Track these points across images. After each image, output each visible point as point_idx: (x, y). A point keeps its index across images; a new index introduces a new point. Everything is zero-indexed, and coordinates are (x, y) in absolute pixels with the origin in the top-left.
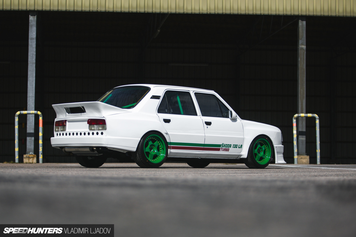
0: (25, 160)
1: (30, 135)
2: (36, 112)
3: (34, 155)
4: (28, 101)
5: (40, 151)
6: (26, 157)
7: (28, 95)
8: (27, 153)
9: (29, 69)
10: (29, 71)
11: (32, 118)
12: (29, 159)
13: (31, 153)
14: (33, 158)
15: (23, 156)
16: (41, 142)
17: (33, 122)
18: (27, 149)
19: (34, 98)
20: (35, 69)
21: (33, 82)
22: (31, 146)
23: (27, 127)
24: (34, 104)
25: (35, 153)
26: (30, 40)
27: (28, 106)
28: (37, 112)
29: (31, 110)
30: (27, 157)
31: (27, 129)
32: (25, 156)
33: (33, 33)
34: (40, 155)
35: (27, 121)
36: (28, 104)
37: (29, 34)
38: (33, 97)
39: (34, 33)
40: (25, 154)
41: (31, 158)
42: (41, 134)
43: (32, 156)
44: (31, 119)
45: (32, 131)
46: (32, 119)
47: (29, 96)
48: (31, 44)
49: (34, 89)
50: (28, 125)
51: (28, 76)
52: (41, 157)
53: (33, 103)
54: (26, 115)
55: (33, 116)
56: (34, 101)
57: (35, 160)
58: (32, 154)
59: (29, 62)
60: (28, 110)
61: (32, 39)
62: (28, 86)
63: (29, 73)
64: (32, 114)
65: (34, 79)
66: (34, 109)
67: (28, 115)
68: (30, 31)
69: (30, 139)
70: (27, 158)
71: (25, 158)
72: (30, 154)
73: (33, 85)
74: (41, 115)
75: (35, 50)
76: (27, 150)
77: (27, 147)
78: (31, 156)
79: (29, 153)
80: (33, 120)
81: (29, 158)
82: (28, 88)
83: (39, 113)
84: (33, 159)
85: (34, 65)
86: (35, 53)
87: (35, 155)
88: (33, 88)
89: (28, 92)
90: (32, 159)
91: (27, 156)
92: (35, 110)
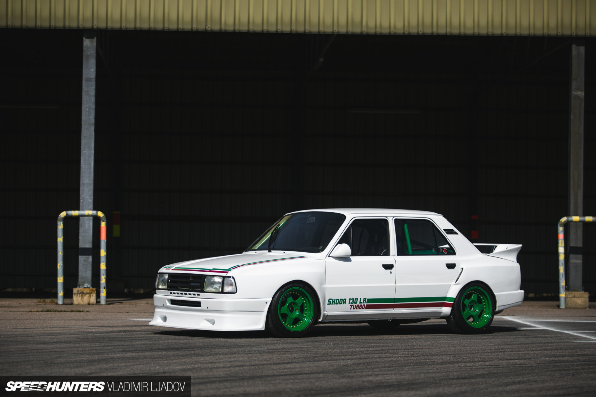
0: (76, 299)
1: (86, 251)
2: (95, 212)
3: (91, 288)
4: (81, 193)
5: (101, 282)
6: (78, 293)
7: (81, 182)
8: (79, 286)
9: (82, 135)
10: (82, 138)
11: (88, 222)
12: (82, 297)
13: (86, 286)
14: (90, 294)
15: (72, 291)
16: (103, 267)
17: (90, 230)
18: (80, 277)
19: (92, 187)
20: (93, 134)
21: (90, 157)
22: (86, 272)
23: (80, 238)
24: (92, 197)
25: (93, 286)
26: (84, 83)
27: (81, 201)
28: (97, 213)
29: (87, 210)
30: (80, 292)
31: (80, 243)
32: (75, 290)
33: (90, 71)
34: (101, 290)
35: (80, 228)
36: (81, 198)
37: (84, 72)
38: (90, 184)
39: (92, 70)
40: (76, 287)
41: (87, 293)
42: (103, 253)
43: (89, 291)
44: (86, 225)
45: (89, 245)
46: (89, 224)
47: (83, 183)
48: (86, 89)
49: (92, 170)
50: (80, 234)
51: (82, 147)
52: (103, 293)
53: (90, 195)
54: (77, 218)
55: (90, 219)
56: (91, 192)
57: (93, 299)
58: (88, 288)
59: (83, 123)
60: (81, 208)
61: (89, 80)
62: (81, 166)
63: (84, 142)
64: (88, 216)
65: (93, 152)
66: (91, 206)
67: (81, 218)
68: (84, 66)
69: (85, 260)
70: (80, 294)
71: (75, 294)
72: (85, 288)
73: (90, 164)
74: (104, 218)
75: (93, 100)
76: (80, 280)
77: (80, 274)
78: (86, 291)
79: (83, 285)
80: (90, 227)
81: (83, 294)
82: (81, 169)
83: (100, 214)
84: (90, 296)
85: (93, 128)
86: (94, 106)
87: (94, 289)
88: (90, 168)
89: (81, 176)
90: (88, 295)
91: (78, 291)
92: (94, 210)
